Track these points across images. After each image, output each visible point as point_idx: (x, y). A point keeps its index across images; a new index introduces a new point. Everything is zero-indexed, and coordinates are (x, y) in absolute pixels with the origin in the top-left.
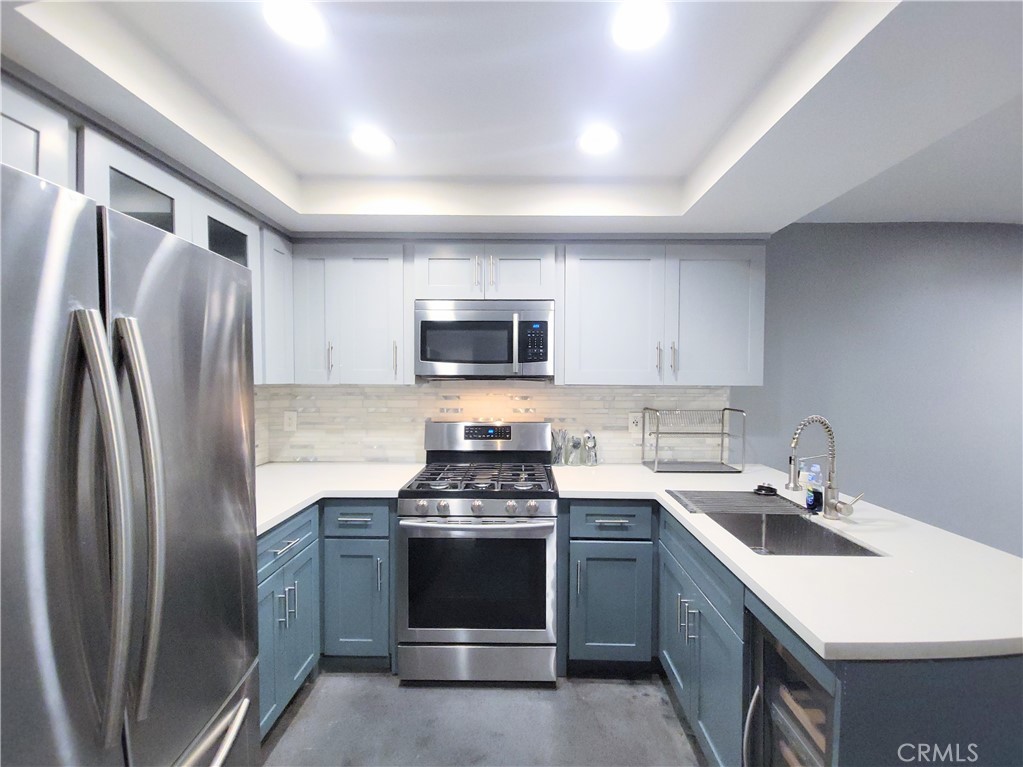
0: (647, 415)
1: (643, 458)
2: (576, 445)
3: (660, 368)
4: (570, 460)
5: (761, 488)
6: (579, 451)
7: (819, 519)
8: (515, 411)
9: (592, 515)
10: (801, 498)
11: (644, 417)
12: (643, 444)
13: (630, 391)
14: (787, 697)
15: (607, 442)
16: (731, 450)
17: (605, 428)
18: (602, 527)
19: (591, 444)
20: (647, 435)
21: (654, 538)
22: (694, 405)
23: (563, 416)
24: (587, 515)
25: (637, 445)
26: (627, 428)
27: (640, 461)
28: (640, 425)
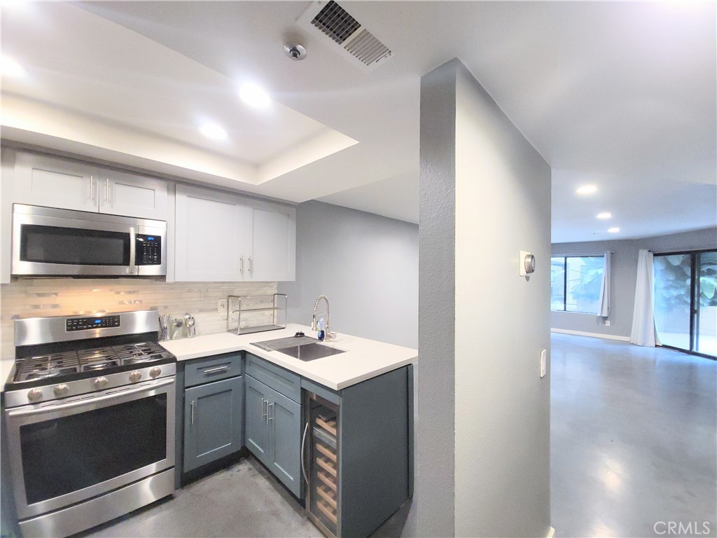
0: (230, 300)
1: (228, 328)
2: (179, 325)
3: (242, 271)
4: (175, 335)
5: (297, 334)
6: (181, 328)
7: (324, 343)
8: (122, 303)
9: (201, 368)
10: (315, 335)
11: (228, 302)
12: (227, 319)
13: (219, 285)
14: (320, 422)
15: (202, 319)
16: (278, 317)
17: (201, 311)
18: (209, 375)
19: (190, 323)
20: (230, 313)
21: (243, 373)
22: (259, 292)
23: (166, 305)
24: (198, 369)
25: (223, 320)
26: (217, 310)
27: (226, 330)
28: (226, 306)
